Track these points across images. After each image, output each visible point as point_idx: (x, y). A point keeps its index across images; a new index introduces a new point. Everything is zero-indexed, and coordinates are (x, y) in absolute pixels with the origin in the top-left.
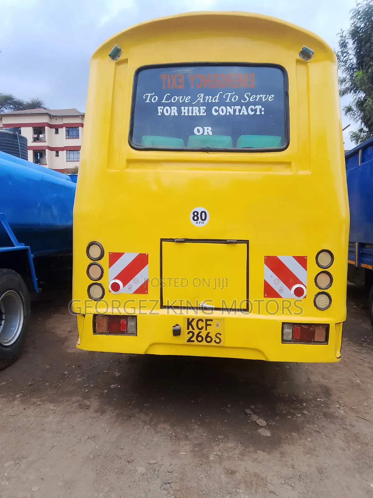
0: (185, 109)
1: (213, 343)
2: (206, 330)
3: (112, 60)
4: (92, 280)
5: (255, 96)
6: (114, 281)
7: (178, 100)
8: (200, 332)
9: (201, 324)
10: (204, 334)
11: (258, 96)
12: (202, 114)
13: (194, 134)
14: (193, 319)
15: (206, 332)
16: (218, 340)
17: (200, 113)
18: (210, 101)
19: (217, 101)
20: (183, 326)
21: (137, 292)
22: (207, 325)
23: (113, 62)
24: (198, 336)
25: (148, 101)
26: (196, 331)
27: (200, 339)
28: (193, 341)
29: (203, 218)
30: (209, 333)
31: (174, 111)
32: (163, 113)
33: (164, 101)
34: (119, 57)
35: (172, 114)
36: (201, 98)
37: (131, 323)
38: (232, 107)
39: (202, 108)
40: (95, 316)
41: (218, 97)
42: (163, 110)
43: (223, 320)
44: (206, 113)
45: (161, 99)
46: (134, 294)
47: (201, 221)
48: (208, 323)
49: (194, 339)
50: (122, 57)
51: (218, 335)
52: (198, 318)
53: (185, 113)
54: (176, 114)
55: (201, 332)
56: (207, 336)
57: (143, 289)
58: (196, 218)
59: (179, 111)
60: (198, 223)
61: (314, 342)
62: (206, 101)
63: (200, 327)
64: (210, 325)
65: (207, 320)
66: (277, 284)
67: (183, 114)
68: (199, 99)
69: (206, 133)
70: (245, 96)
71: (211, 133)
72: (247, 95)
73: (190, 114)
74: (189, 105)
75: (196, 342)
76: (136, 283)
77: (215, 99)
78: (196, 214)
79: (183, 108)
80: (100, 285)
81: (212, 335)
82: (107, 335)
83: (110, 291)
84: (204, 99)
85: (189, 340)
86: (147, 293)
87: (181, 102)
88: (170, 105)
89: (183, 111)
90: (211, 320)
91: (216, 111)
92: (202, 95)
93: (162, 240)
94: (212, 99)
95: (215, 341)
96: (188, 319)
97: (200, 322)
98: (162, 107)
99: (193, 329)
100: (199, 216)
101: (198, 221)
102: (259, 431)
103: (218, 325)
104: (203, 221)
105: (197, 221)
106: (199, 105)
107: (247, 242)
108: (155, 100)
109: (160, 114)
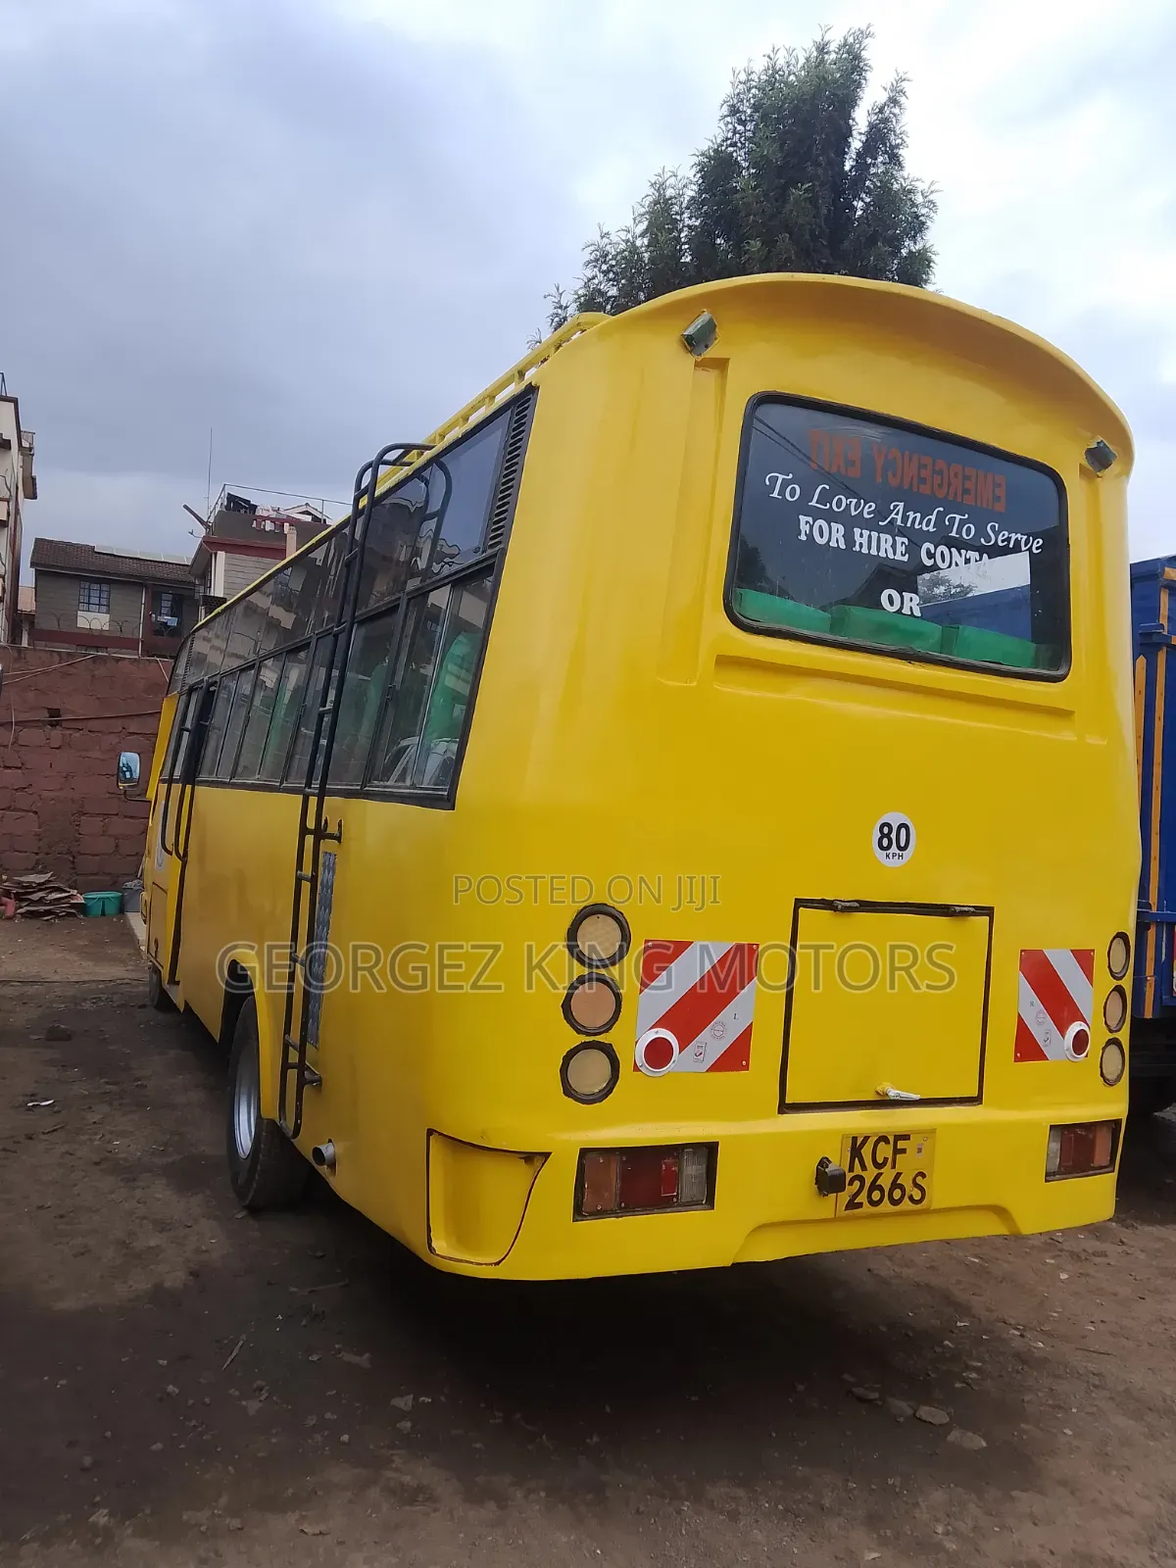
0: (861, 536)
1: (907, 1205)
2: (894, 1167)
3: (682, 351)
4: (579, 1032)
5: (1006, 533)
6: (652, 1035)
7: (848, 506)
8: (878, 1176)
9: (885, 1151)
10: (885, 1182)
11: (1014, 537)
12: (898, 557)
13: (879, 606)
14: (866, 1138)
15: (894, 1173)
16: (917, 1195)
17: (895, 554)
18: (917, 527)
19: (931, 529)
20: (838, 1161)
21: (719, 1066)
22: (897, 1151)
23: (691, 360)
24: (874, 1186)
25: (775, 494)
26: (869, 1175)
27: (876, 1196)
28: (860, 1205)
29: (902, 844)
30: (899, 1175)
31: (836, 535)
32: (810, 536)
33: (813, 503)
34: (707, 347)
35: (833, 544)
36: (897, 514)
37: (692, 1170)
38: (963, 552)
39: (899, 540)
40: (584, 1152)
41: (933, 517)
42: (811, 527)
43: (930, 1133)
44: (907, 555)
45: (807, 495)
46: (711, 1074)
47: (898, 852)
48: (901, 1144)
49: (862, 1198)
50: (713, 351)
51: (919, 1180)
52: (875, 1134)
53: (861, 545)
54: (843, 546)
55: (882, 1174)
56: (895, 1185)
57: (736, 1057)
58: (885, 842)
59: (849, 538)
60: (891, 856)
61: (1094, 1169)
62: (909, 525)
63: (880, 1160)
64: (904, 1151)
65: (899, 1138)
66: (1041, 1026)
67: (857, 548)
68: (893, 515)
69: (906, 611)
70: (988, 528)
71: (917, 613)
72: (993, 528)
73: (874, 552)
74: (870, 525)
75: (867, 1208)
76: (721, 1037)
77: (927, 525)
78: (886, 830)
79: (857, 531)
80: (608, 1050)
81: (906, 1181)
82: (617, 1217)
83: (636, 1068)
84: (905, 518)
85: (851, 1204)
86: (747, 1068)
87: (853, 513)
88: (830, 517)
89: (858, 539)
90: (906, 1137)
91: (931, 556)
92: (901, 505)
93: (800, 903)
94: (920, 523)
95: (911, 1198)
96: (855, 1139)
97: (882, 1144)
98: (810, 520)
99: (864, 1167)
100: (893, 836)
101: (891, 851)
102: (950, 1438)
103: (920, 1150)
104: (901, 853)
105: (888, 852)
106: (892, 529)
107: (988, 912)
108: (792, 496)
109: (803, 537)
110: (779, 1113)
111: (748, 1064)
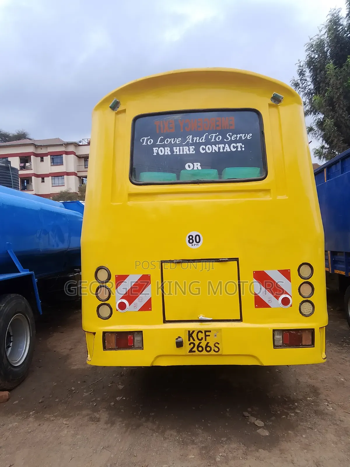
0: (176, 149)
1: (212, 352)
2: (206, 340)
3: (112, 111)
4: (100, 301)
5: (235, 136)
6: (120, 301)
7: (171, 141)
8: (200, 343)
9: (201, 335)
10: (203, 344)
11: (239, 136)
12: (191, 152)
13: (184, 168)
14: (193, 332)
15: (205, 343)
16: (216, 349)
17: (189, 152)
18: (197, 141)
19: (203, 141)
20: (185, 338)
21: (142, 309)
22: (206, 336)
23: (114, 113)
24: (199, 346)
25: (144, 144)
26: (197, 342)
27: (200, 349)
28: (195, 352)
29: (198, 241)
30: (208, 343)
31: (167, 151)
32: (158, 153)
33: (158, 143)
34: (118, 108)
35: (166, 154)
36: (189, 139)
37: (137, 338)
38: (217, 145)
39: (191, 147)
40: (104, 333)
41: (204, 137)
42: (158, 150)
43: (219, 330)
44: (194, 151)
45: (155, 141)
46: (139, 312)
47: (196, 243)
48: (207, 334)
49: (195, 349)
50: (121, 108)
51: (217, 345)
52: (197, 330)
53: (176, 152)
54: (170, 153)
56: (207, 346)
57: (147, 307)
58: (191, 241)
59: (172, 151)
60: (194, 245)
61: (302, 345)
62: (194, 142)
63: (200, 338)
64: (209, 336)
65: (206, 332)
66: (266, 296)
68: (188, 140)
69: (195, 168)
70: (227, 136)
71: (200, 168)
72: (229, 135)
73: (181, 153)
74: (179, 145)
75: (197, 352)
76: (141, 302)
77: (202, 140)
78: (191, 237)
80: (108, 305)
81: (211, 344)
82: (116, 350)
83: (117, 310)
84: (193, 140)
85: (191, 351)
86: (151, 310)
87: (173, 143)
88: (164, 146)
89: (175, 150)
90: (210, 331)
91: (203, 149)
92: (191, 136)
94: (199, 140)
95: (214, 350)
96: (189, 331)
97: (200, 333)
98: (157, 148)
99: (194, 340)
100: (194, 239)
101: (193, 244)
102: (258, 431)
103: (216, 336)
104: (197, 244)
105: (192, 244)
106: (188, 145)
107: (237, 259)
108: (150, 143)
109: (155, 154)
110: (164, 323)
111: (151, 309)
